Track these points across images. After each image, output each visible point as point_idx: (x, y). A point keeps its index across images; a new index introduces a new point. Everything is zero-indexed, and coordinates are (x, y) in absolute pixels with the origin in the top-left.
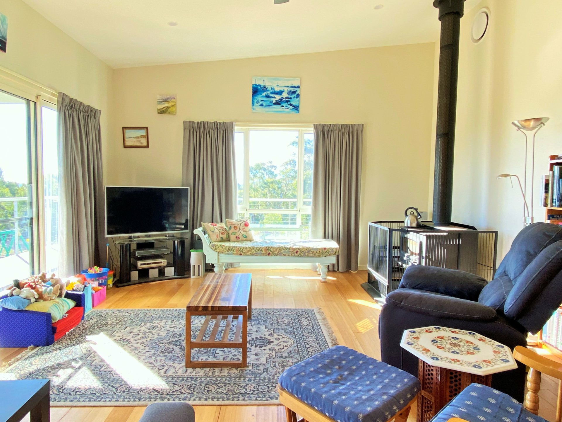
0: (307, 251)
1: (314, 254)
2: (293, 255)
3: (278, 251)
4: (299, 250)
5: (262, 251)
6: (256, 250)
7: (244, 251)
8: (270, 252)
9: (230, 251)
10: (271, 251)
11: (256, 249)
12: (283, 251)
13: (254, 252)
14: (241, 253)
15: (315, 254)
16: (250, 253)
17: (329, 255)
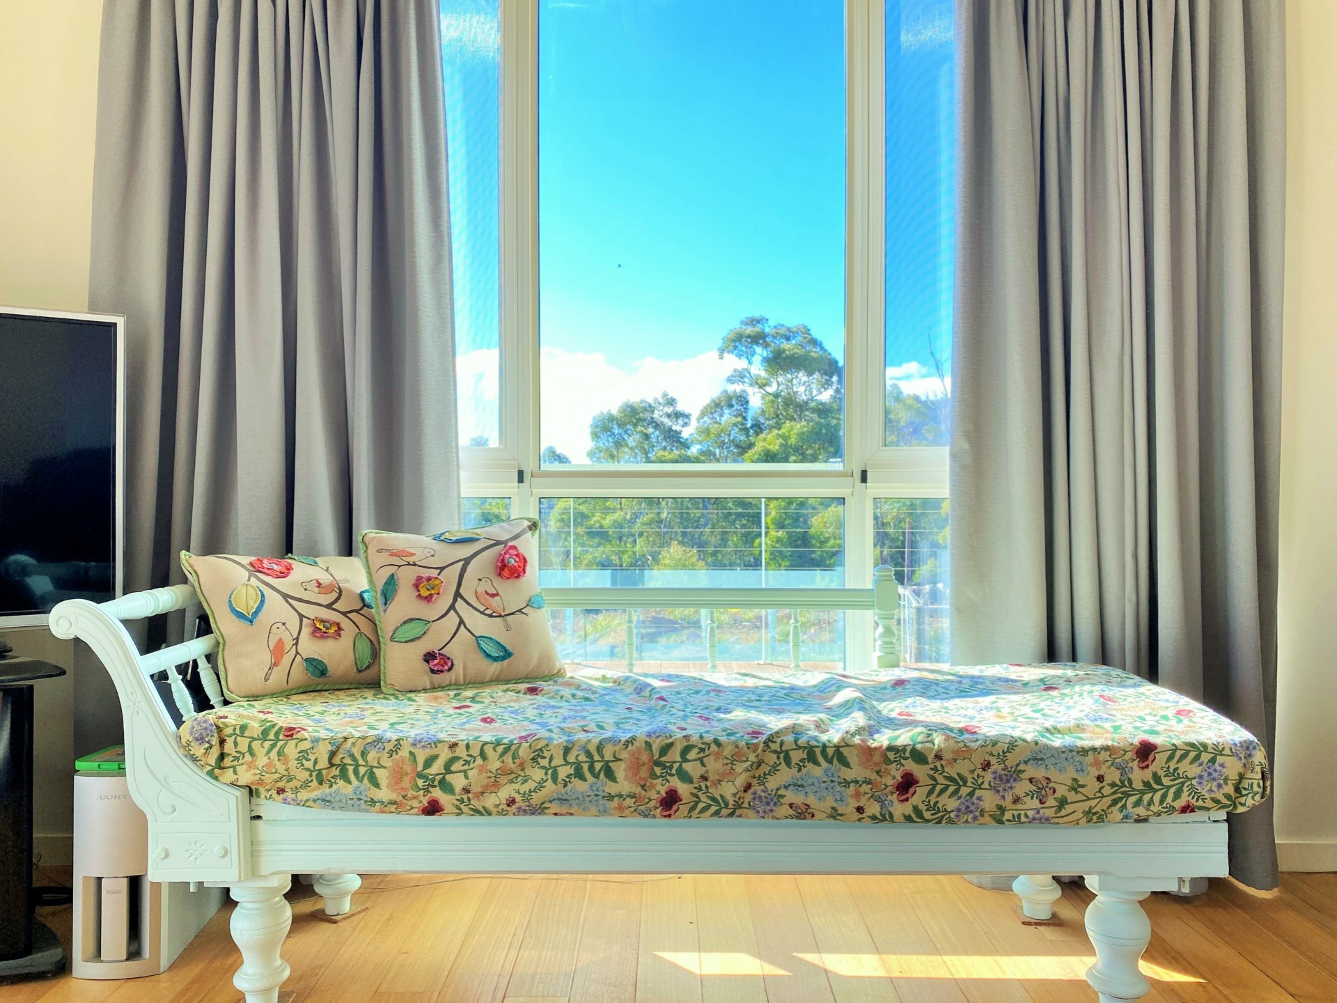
0: (988, 776)
1: (1051, 802)
2: (873, 809)
3: (740, 781)
4: (919, 771)
5: (610, 774)
6: (563, 772)
7: (458, 782)
8: (675, 782)
9: (344, 775)
10: (684, 776)
11: (558, 760)
12: (785, 775)
13: (541, 785)
14: (437, 793)
15: (1063, 802)
16: (505, 792)
17: (1187, 809)
